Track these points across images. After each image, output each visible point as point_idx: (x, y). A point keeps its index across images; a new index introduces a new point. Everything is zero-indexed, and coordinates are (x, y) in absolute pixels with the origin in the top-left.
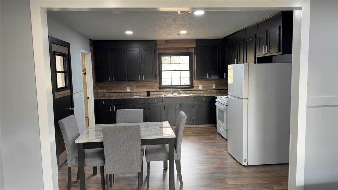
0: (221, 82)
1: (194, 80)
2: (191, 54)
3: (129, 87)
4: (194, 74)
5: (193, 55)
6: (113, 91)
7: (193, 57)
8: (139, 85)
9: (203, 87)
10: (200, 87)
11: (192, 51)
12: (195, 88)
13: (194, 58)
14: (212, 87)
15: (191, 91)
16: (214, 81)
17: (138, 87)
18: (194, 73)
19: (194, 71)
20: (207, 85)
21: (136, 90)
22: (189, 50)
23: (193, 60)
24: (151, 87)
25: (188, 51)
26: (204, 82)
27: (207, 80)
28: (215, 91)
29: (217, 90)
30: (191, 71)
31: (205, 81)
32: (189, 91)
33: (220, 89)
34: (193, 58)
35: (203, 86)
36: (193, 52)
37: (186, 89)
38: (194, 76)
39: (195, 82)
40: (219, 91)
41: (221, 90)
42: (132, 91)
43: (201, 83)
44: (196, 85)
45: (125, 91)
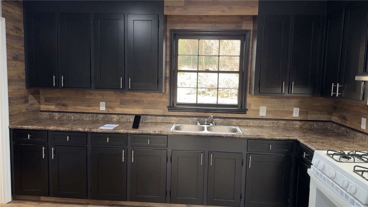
0: (314, 104)
1: (248, 95)
2: (245, 35)
3: (104, 103)
4: (249, 82)
5: (251, 36)
6: (70, 109)
7: (251, 42)
8: (125, 98)
9: (268, 112)
10: (263, 112)
11: (248, 26)
12: (249, 114)
13: (253, 44)
14: (292, 112)
15: (240, 120)
16: (296, 100)
17: (123, 103)
18: (249, 78)
19: (249, 75)
20: (280, 109)
21: (119, 110)
22: (242, 26)
23: (251, 50)
24: (153, 105)
25: (238, 29)
26: (273, 100)
27: (280, 96)
28: (298, 123)
29: (303, 122)
30: (243, 73)
31: (276, 100)
32: (235, 120)
33: (309, 119)
34: (249, 45)
35: (269, 109)
36: (251, 29)
37: (230, 115)
38: (248, 86)
39: (251, 100)
40: (307, 125)
41: (312, 123)
42: (111, 111)
43: (264, 104)
44: (253, 107)
45: (94, 109)
